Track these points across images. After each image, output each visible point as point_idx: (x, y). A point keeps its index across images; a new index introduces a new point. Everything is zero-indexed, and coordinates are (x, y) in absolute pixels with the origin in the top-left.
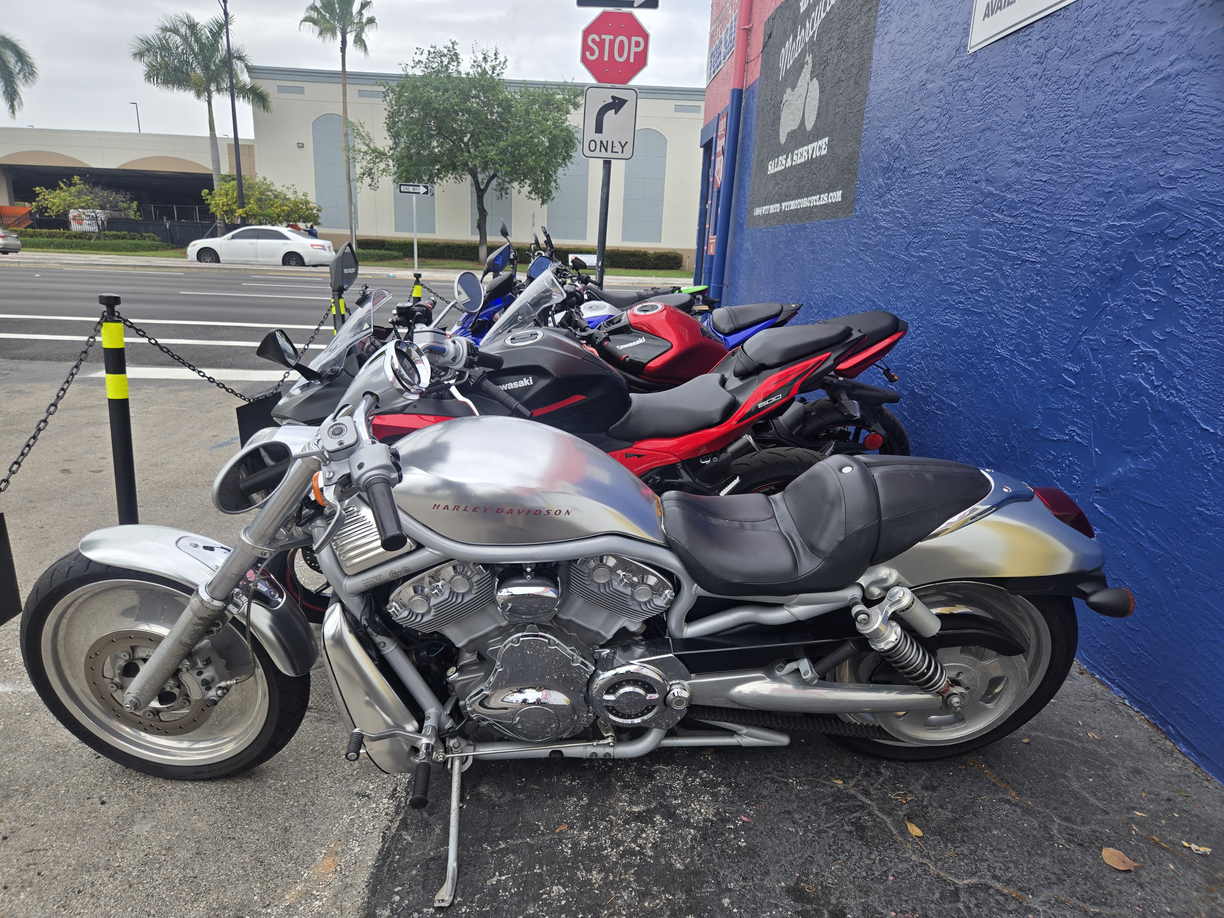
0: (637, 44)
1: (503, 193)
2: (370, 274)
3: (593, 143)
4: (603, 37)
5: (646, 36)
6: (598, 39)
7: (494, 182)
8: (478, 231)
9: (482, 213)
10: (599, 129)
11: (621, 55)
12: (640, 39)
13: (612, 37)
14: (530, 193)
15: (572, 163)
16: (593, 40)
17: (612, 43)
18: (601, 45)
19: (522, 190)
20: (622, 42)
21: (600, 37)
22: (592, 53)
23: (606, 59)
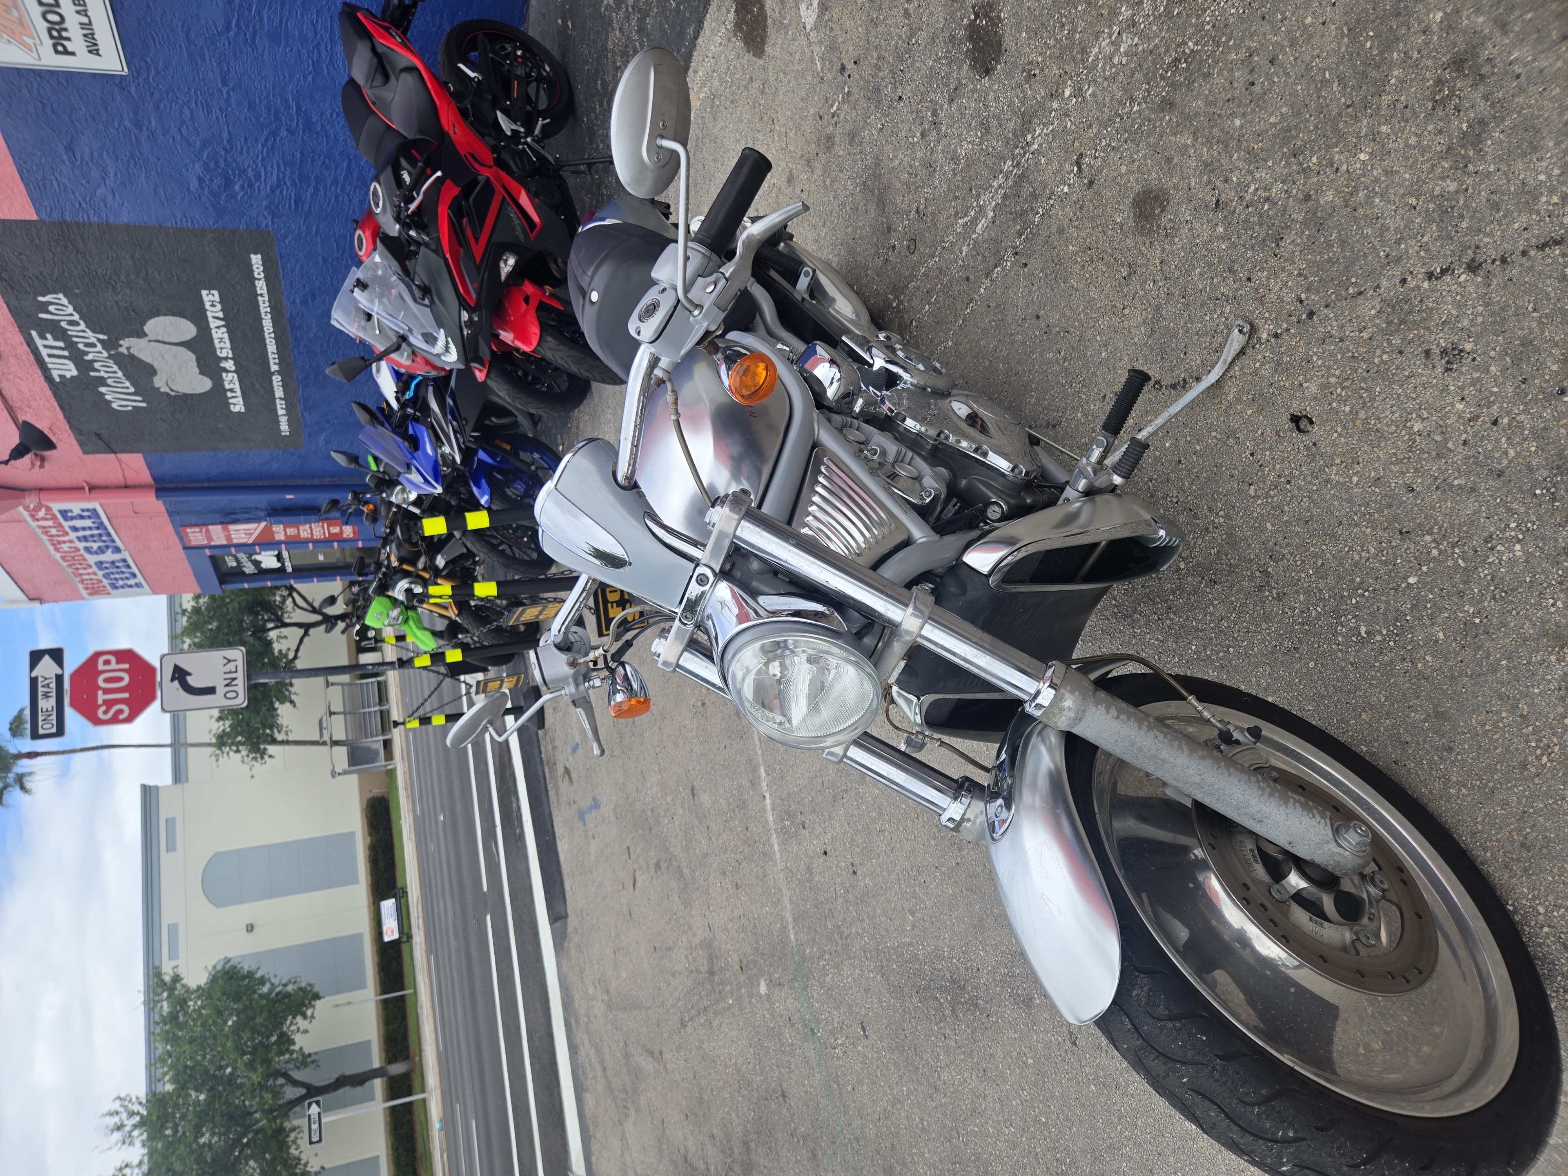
0: (107, 662)
1: (309, 1060)
2: (442, 1157)
3: (228, 695)
4: (100, 702)
5: (98, 655)
6: (104, 708)
7: (296, 1075)
8: (367, 1084)
9: (342, 1082)
10: (211, 691)
11: (121, 679)
12: (101, 660)
13: (100, 693)
14: (305, 1017)
15: (258, 969)
16: (105, 713)
17: (106, 691)
18: (109, 704)
19: (302, 1028)
20: (106, 680)
21: (101, 706)
22: (121, 711)
23: (126, 695)
